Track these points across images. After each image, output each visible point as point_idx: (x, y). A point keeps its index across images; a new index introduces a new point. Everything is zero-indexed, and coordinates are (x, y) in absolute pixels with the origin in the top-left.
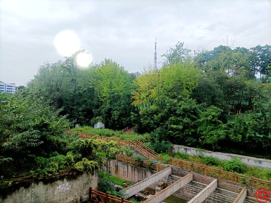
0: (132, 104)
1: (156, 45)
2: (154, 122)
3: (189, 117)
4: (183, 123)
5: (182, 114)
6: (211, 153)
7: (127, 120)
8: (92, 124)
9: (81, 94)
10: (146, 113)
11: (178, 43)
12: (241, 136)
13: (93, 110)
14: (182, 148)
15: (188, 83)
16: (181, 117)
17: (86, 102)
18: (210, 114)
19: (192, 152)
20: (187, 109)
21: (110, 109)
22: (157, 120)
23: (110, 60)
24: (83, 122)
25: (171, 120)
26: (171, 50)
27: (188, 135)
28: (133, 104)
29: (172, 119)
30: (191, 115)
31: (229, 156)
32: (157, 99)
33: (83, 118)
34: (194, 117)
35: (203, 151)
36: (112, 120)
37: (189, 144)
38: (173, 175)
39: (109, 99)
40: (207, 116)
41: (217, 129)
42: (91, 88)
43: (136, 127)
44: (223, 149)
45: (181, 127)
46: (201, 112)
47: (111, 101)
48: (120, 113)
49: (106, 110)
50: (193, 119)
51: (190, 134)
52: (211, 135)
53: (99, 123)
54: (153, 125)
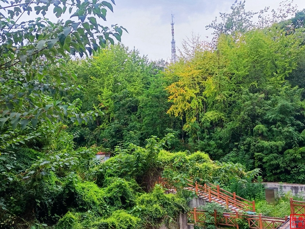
14: (287, 188)
28: (170, 113)
34: (302, 123)
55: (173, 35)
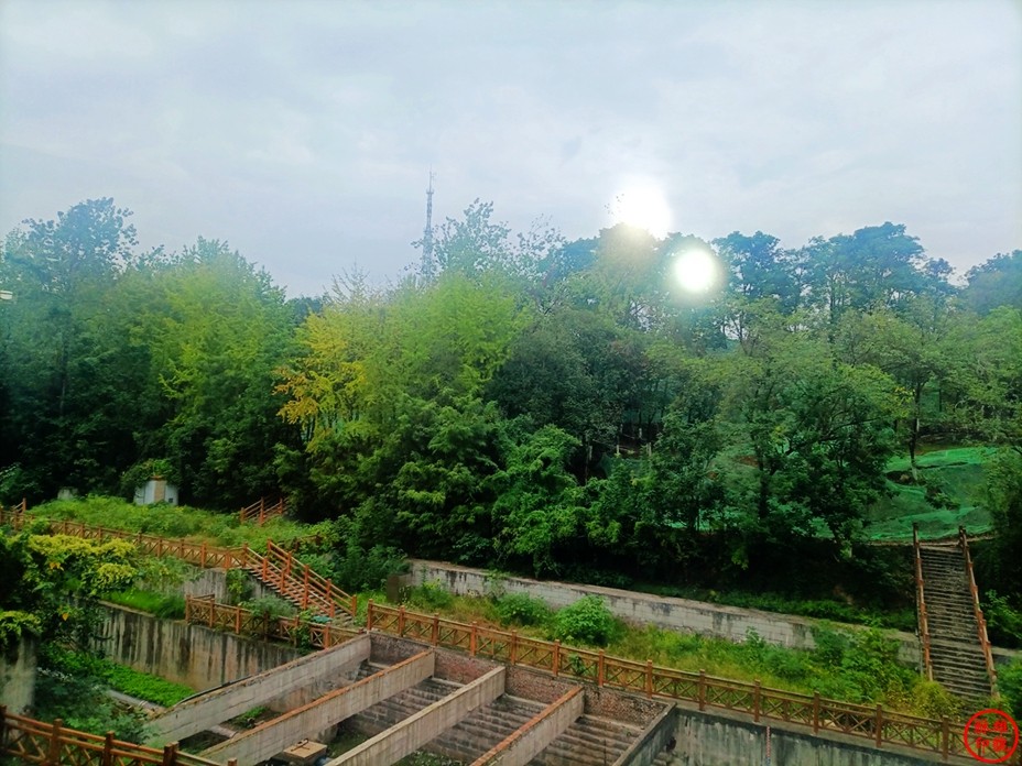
0: (279, 414)
1: (430, 199)
2: (359, 481)
3: (469, 462)
4: (448, 481)
5: (445, 450)
6: (528, 584)
7: (263, 473)
8: (122, 488)
9: (90, 368)
10: (328, 447)
11: (472, 203)
12: (617, 524)
13: (136, 434)
14: (441, 572)
15: (484, 345)
16: (440, 462)
17: (112, 400)
18: (538, 455)
19: (473, 582)
20: (462, 433)
21: (203, 433)
22: (365, 474)
23: (221, 243)
24: (93, 480)
25: (408, 473)
26: (446, 227)
27: (465, 526)
28: (283, 415)
29: (411, 471)
30: (480, 456)
31: (582, 592)
32: (370, 398)
33: (91, 464)
34: (489, 462)
35: (506, 579)
36: (204, 471)
37: (462, 558)
38: (374, 664)
39: (205, 393)
40: (528, 459)
41: (555, 503)
42: (133, 349)
43: (292, 500)
44: (568, 571)
45: (438, 497)
46: (514, 445)
47: (208, 402)
48: (238, 448)
49: (184, 432)
50: (484, 471)
51: (471, 520)
52: (534, 523)
53: (153, 484)
54: (350, 491)
55: (429, 216)
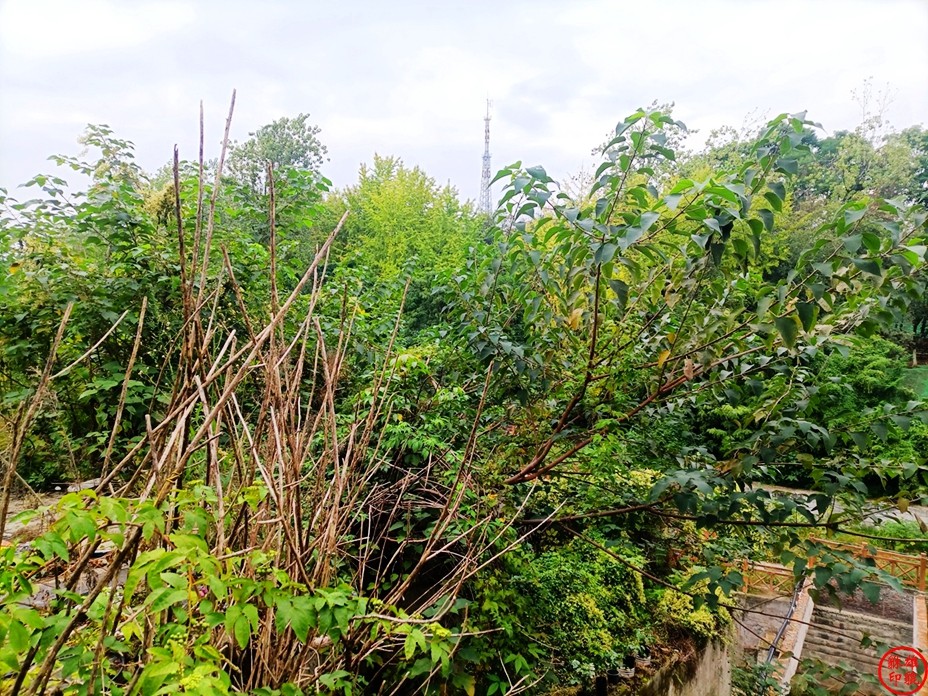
1: (487, 126)
23: (395, 159)
55: (487, 143)
